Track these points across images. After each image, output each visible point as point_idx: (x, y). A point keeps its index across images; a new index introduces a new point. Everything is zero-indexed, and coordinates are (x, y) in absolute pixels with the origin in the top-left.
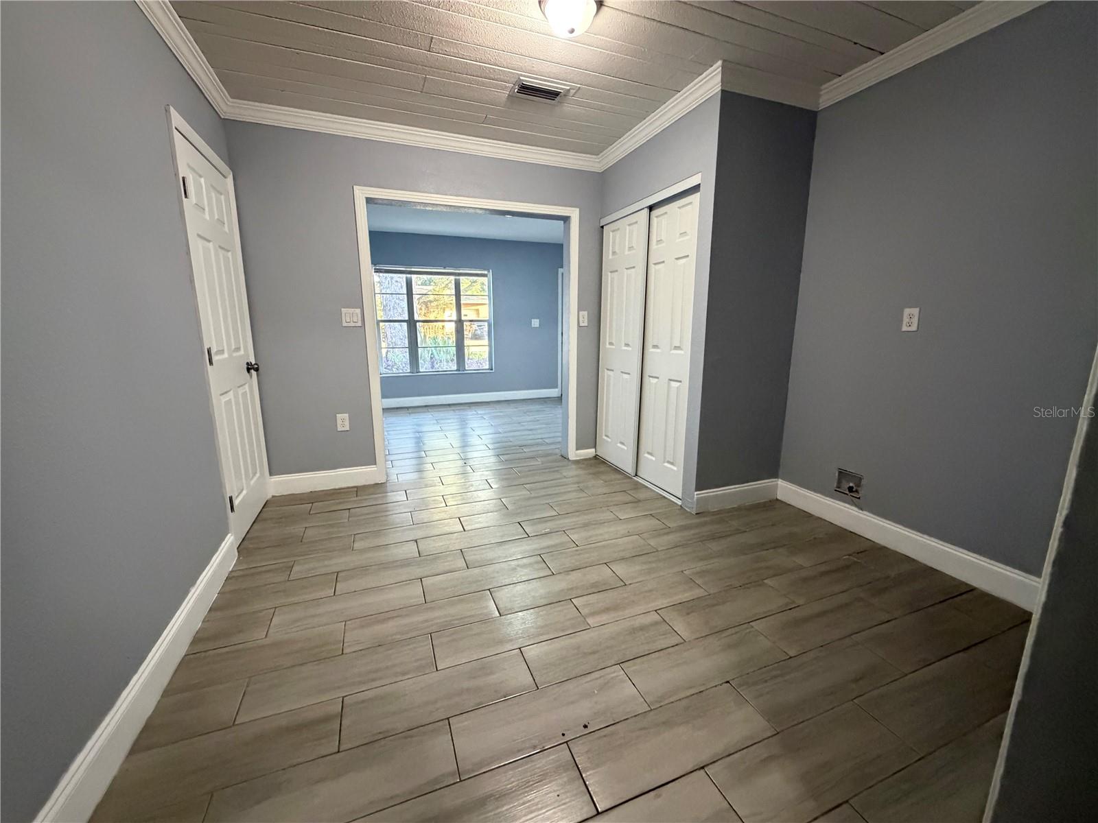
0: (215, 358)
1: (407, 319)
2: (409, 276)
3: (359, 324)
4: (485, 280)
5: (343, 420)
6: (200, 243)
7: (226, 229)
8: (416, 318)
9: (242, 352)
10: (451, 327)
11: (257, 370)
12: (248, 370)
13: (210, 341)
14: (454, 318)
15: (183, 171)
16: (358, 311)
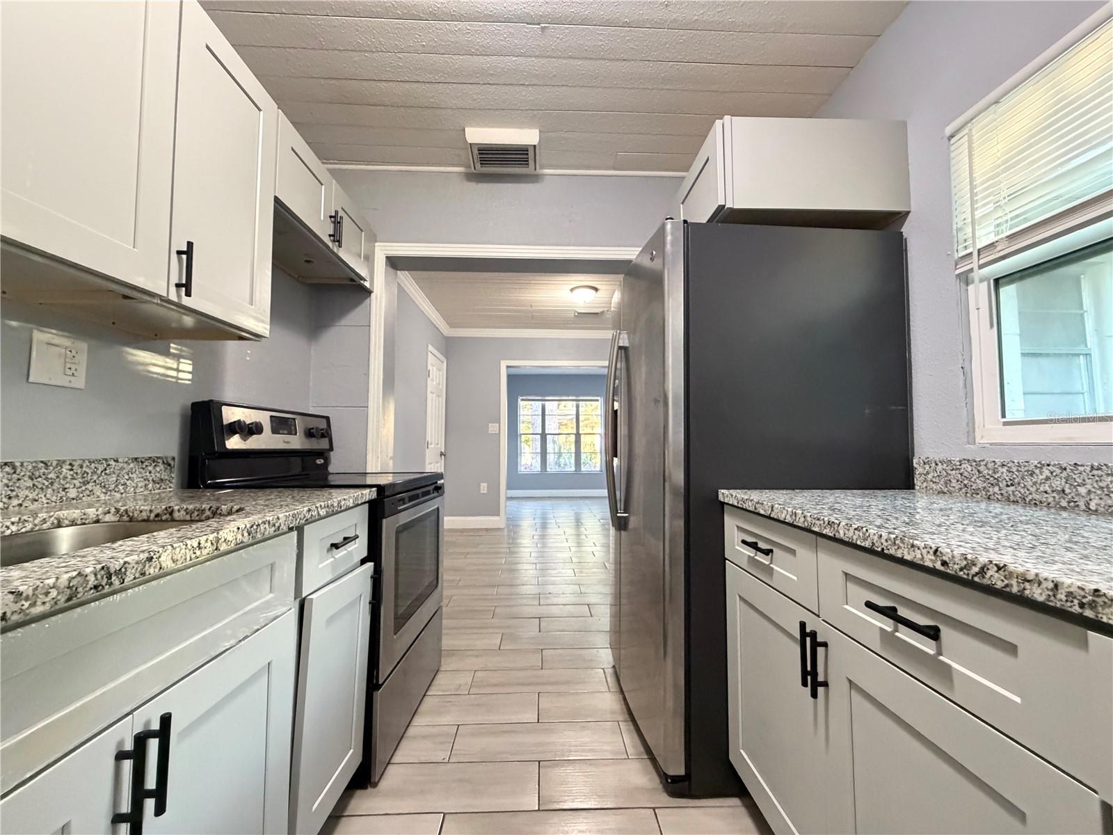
0: (429, 446)
1: (540, 432)
2: (543, 402)
3: (497, 432)
4: (599, 403)
5: (484, 487)
6: (431, 394)
7: (441, 387)
8: (547, 432)
9: (439, 446)
10: (573, 438)
11: (445, 455)
12: (441, 455)
13: (429, 439)
14: (575, 432)
15: (430, 367)
16: (498, 425)
